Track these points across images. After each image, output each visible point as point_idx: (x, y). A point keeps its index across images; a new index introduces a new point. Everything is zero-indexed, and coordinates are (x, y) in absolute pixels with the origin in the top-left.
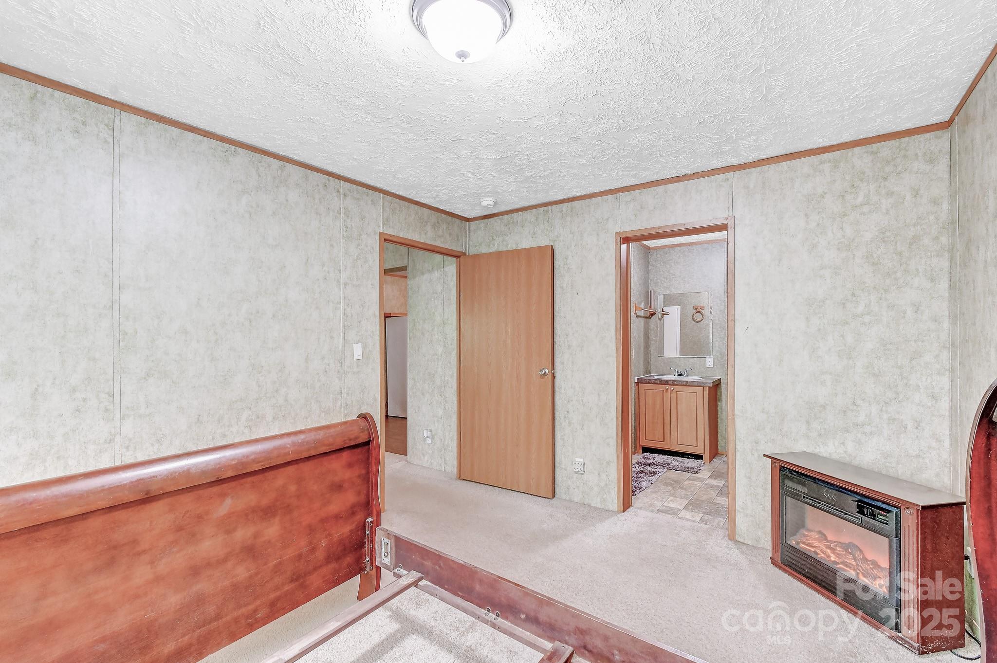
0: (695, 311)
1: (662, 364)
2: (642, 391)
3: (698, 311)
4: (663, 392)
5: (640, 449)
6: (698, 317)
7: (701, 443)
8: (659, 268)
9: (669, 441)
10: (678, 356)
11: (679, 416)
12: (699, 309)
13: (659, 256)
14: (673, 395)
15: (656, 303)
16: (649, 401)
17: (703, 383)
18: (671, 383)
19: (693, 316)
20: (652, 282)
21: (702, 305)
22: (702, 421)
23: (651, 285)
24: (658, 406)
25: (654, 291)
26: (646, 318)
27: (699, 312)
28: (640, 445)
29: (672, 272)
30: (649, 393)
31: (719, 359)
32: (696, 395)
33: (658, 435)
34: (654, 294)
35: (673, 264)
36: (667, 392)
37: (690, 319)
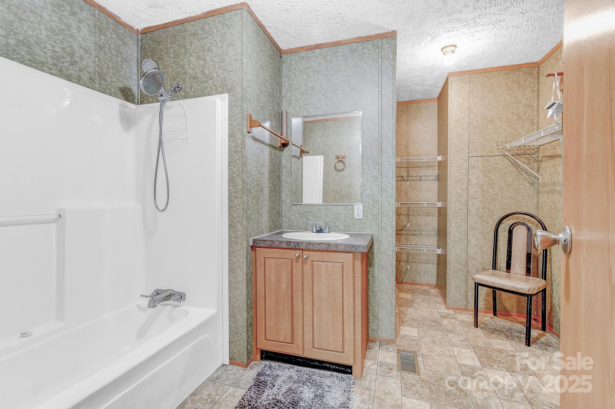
0: (337, 160)
1: (297, 215)
2: (260, 261)
3: (340, 159)
4: (292, 263)
5: (257, 353)
6: (340, 166)
7: (349, 348)
8: (293, 80)
9: (300, 344)
10: (321, 203)
11: (315, 303)
12: (341, 159)
13: (293, 62)
14: (307, 267)
15: (289, 130)
16: (272, 276)
17: (353, 246)
18: (303, 247)
19: (335, 165)
20: (285, 100)
21: (343, 154)
22: (351, 310)
23: (284, 104)
24: (284, 286)
25: (286, 112)
26: (274, 147)
27: (341, 161)
28: (257, 349)
29: (309, 84)
30: (271, 263)
31: (371, 207)
32: (343, 266)
33: (284, 333)
34: (287, 117)
35: (311, 74)
36: (297, 261)
37: (333, 167)
